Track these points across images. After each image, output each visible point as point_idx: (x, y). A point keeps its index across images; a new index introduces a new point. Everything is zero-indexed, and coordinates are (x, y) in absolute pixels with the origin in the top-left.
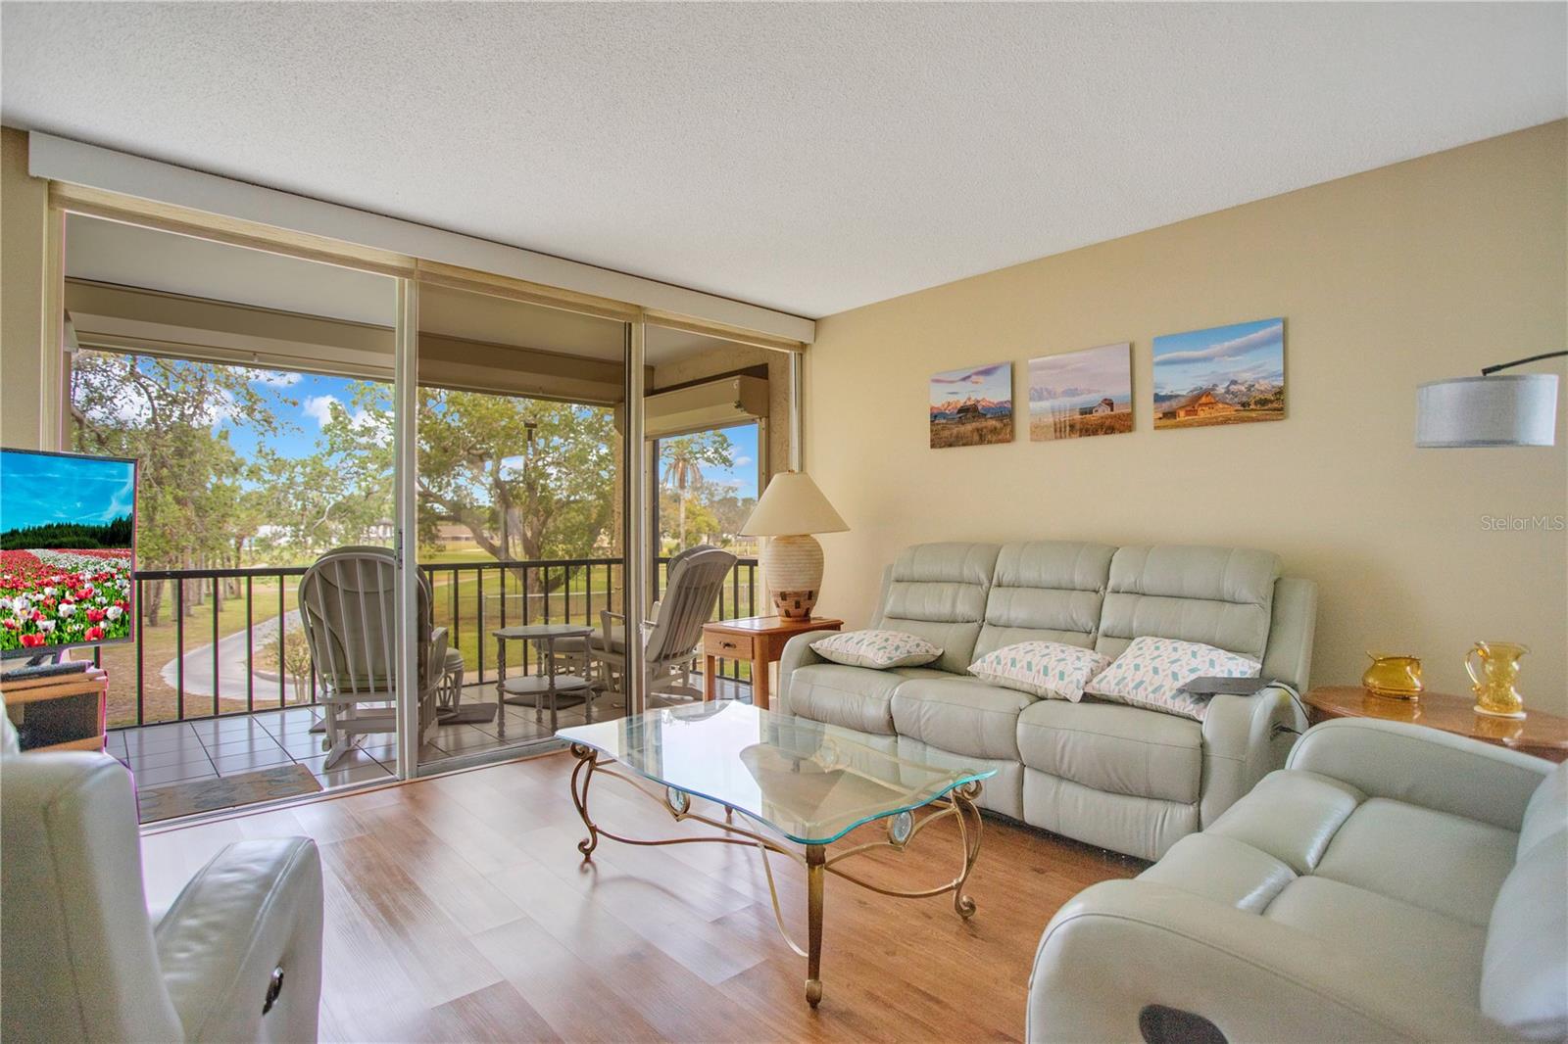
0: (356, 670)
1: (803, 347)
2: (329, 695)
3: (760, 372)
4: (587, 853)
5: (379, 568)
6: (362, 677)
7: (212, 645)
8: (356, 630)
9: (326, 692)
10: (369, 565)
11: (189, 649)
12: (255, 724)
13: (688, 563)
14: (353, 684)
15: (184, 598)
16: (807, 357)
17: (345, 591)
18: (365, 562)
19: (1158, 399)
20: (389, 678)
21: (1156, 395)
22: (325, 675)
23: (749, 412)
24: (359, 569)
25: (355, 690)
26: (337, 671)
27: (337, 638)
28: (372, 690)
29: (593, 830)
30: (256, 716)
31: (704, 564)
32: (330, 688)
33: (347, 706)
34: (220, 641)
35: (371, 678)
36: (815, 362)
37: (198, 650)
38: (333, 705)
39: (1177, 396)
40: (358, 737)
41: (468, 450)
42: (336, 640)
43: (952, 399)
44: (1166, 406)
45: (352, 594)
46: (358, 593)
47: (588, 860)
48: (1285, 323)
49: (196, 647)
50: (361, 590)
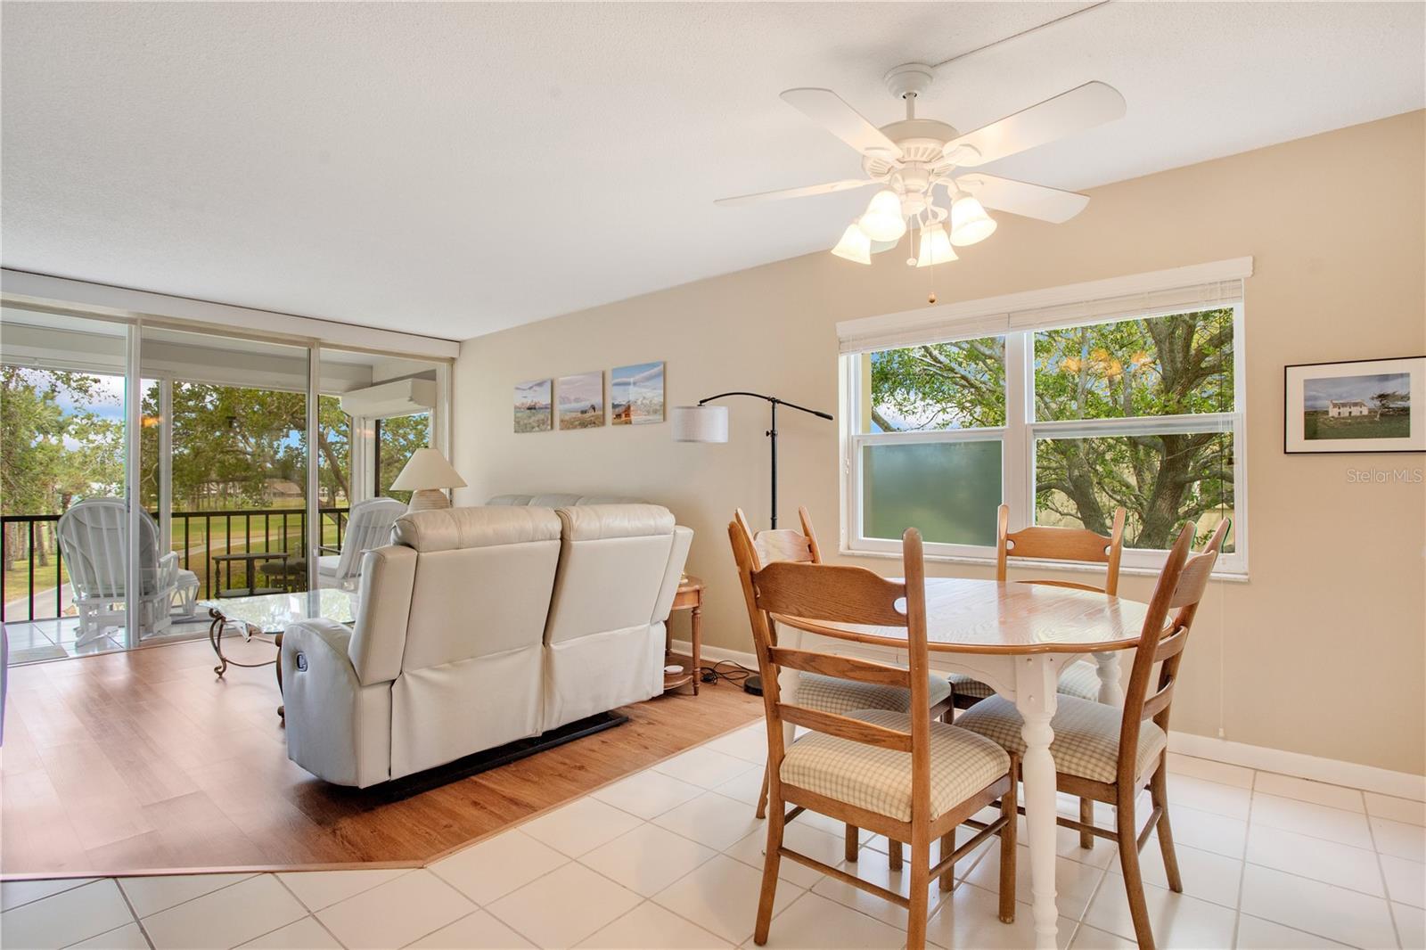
0: (103, 581)
1: (452, 360)
2: (83, 599)
3: (430, 376)
4: (220, 674)
5: (117, 512)
6: (108, 587)
7: (28, 598)
8: (102, 554)
9: (80, 597)
10: (109, 510)
11: (10, 600)
12: (35, 629)
13: (361, 510)
14: (101, 592)
15: (6, 553)
16: (455, 366)
17: (92, 528)
18: (107, 509)
19: (615, 406)
20: (125, 587)
21: (613, 404)
22: (79, 586)
23: (419, 404)
24: (102, 515)
25: (102, 596)
26: (89, 583)
27: (88, 560)
28: (115, 595)
29: (224, 660)
30: (36, 624)
31: (379, 511)
32: (83, 594)
33: (98, 607)
34: (35, 596)
35: (114, 587)
36: (460, 370)
37: (18, 601)
38: (85, 605)
39: (621, 405)
40: (109, 629)
41: (292, 415)
42: (87, 561)
43: (524, 400)
44: (618, 410)
45: (97, 530)
46: (102, 529)
47: (221, 677)
48: (665, 364)
49: (14, 599)
50: (104, 528)
